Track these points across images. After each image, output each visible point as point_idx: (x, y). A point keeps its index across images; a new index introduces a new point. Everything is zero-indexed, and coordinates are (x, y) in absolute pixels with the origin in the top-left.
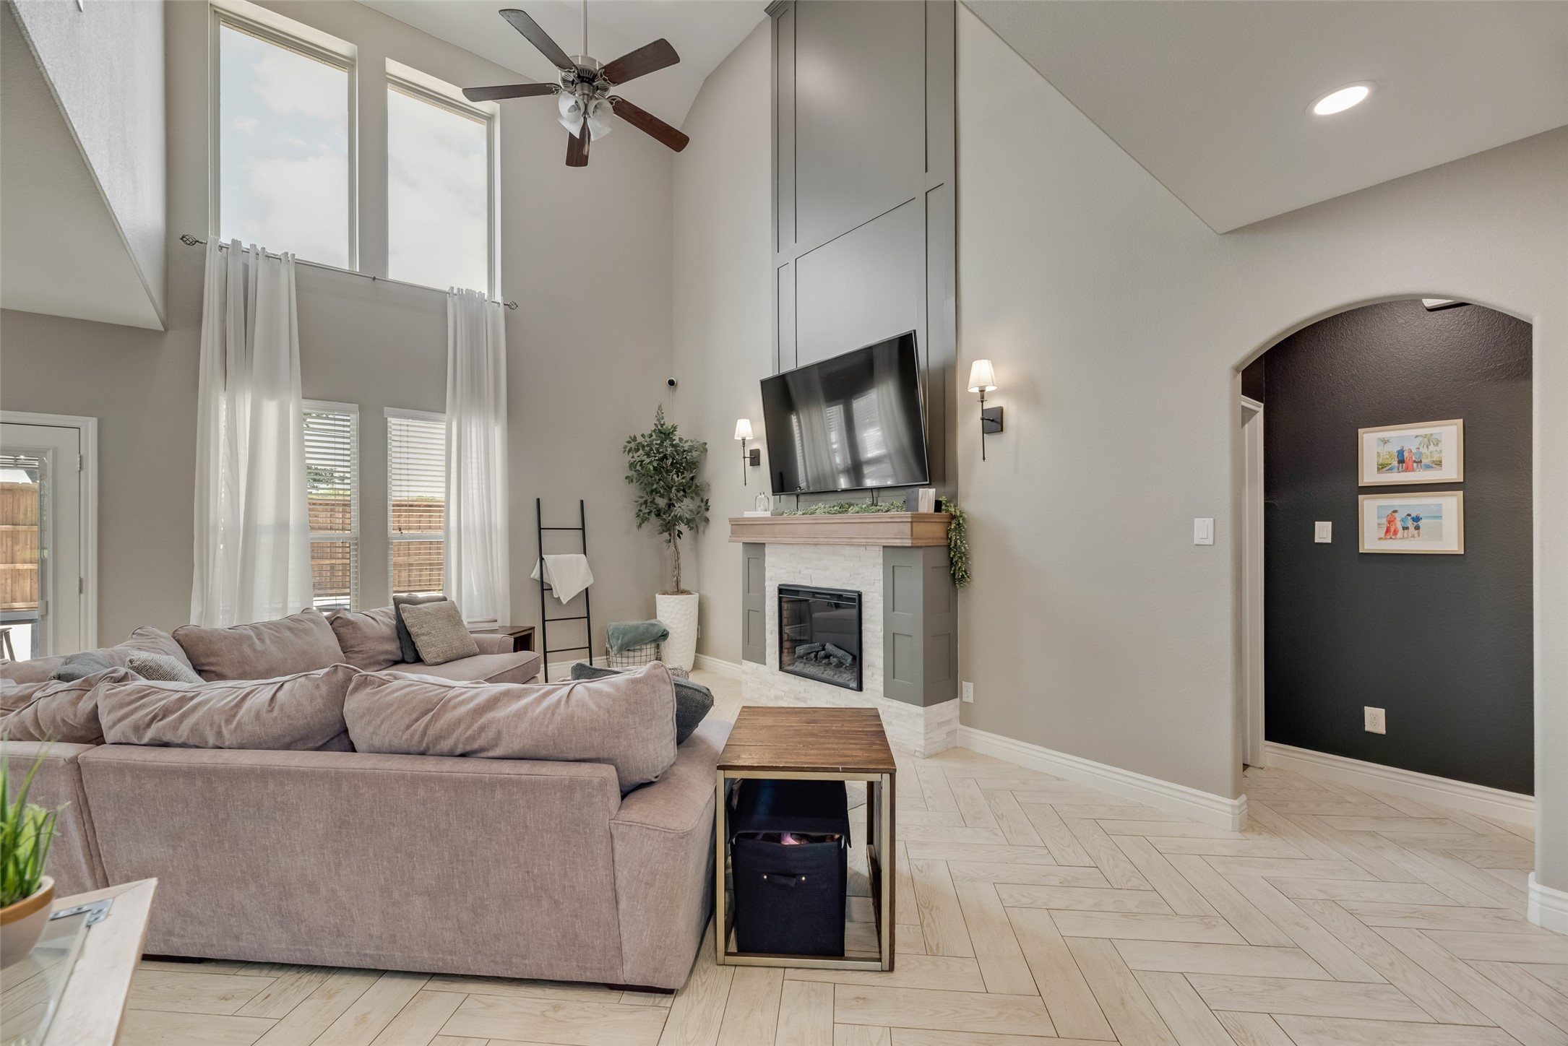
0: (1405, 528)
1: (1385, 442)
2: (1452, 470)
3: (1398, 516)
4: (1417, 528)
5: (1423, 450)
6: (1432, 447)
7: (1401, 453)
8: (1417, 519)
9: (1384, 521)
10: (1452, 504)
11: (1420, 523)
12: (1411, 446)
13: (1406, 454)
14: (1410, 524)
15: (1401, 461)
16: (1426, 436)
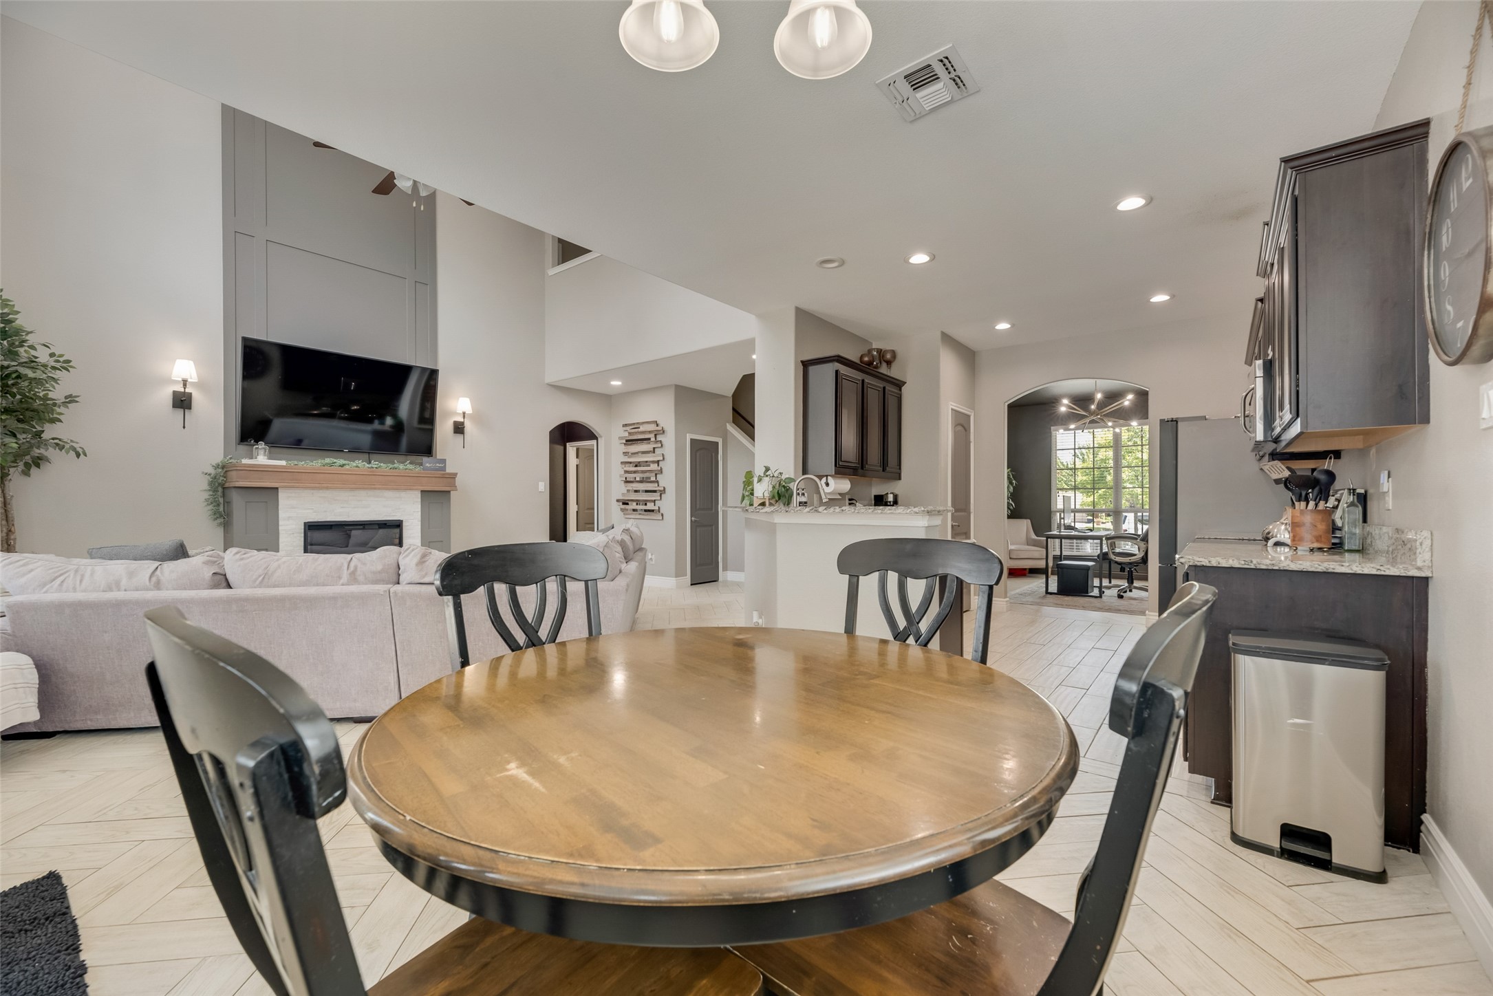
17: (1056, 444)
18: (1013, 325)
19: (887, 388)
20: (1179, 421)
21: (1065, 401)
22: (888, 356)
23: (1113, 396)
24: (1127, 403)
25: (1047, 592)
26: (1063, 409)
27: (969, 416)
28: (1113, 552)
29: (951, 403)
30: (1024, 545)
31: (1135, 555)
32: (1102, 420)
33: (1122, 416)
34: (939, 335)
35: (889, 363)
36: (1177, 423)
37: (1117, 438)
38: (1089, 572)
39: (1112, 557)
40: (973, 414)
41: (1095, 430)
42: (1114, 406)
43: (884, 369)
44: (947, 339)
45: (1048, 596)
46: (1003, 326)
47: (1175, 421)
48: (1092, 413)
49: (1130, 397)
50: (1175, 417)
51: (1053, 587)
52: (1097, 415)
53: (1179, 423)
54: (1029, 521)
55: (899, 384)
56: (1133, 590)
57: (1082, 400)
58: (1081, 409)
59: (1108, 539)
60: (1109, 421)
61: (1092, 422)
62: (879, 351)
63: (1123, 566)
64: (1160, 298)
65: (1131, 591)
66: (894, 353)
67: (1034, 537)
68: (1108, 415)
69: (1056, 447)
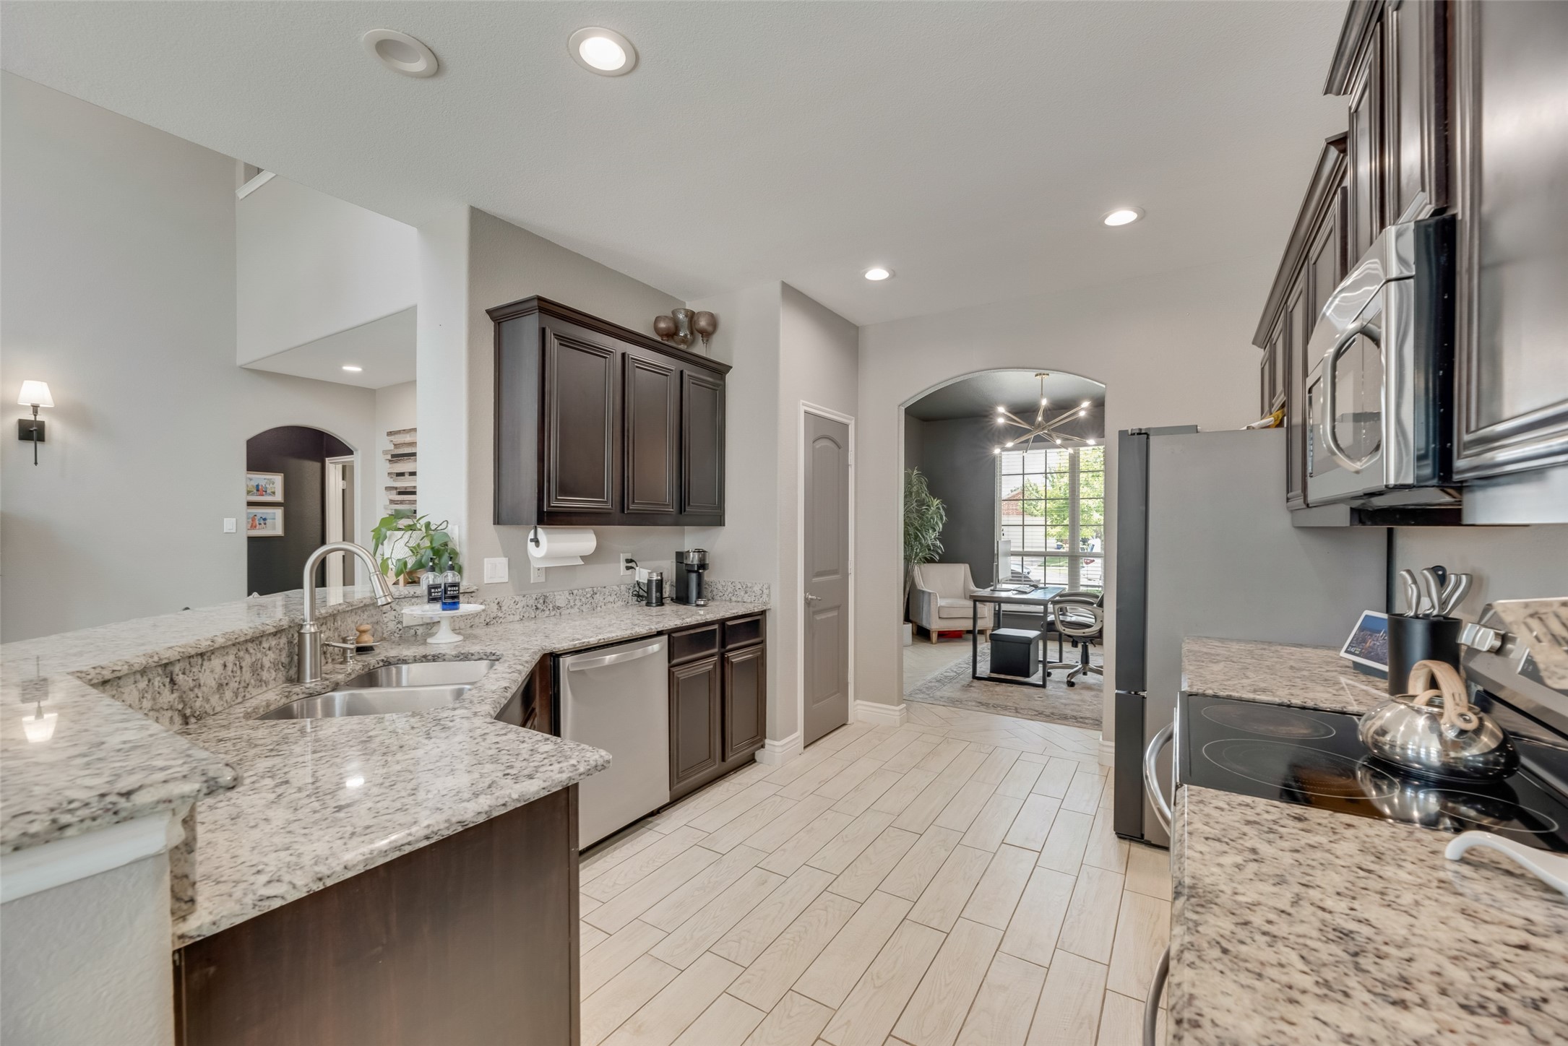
0: (260, 524)
1: (251, 479)
2: (279, 497)
3: (257, 518)
4: (265, 524)
5: (268, 486)
6: (271, 485)
7: (258, 486)
8: (265, 519)
9: (250, 520)
10: (279, 512)
11: (266, 522)
12: (262, 483)
13: (260, 487)
14: (262, 522)
15: (258, 490)
16: (268, 479)
17: (1001, 468)
18: (893, 275)
19: (686, 373)
20: (1151, 433)
21: (1001, 409)
22: (703, 323)
23: (1062, 406)
24: (1082, 414)
25: (975, 677)
26: (1001, 421)
27: (846, 426)
28: (1062, 622)
29: (802, 401)
30: (960, 598)
31: (1089, 626)
32: (1050, 436)
33: (1076, 431)
34: (777, 288)
35: (707, 335)
36: (1148, 438)
37: (1074, 461)
38: (1031, 646)
39: (1060, 628)
40: (853, 422)
41: (1048, 451)
42: (1064, 418)
43: (699, 349)
44: (792, 295)
45: (976, 683)
46: (877, 274)
47: (1144, 434)
48: (1039, 426)
49: (1086, 404)
50: (1144, 426)
51: (984, 668)
52: (1043, 429)
53: (1151, 438)
54: (967, 566)
55: (720, 371)
56: (1089, 673)
57: (1024, 411)
58: (1023, 420)
59: (1054, 603)
60: (1058, 437)
61: (1038, 439)
62: (692, 316)
63: (1075, 639)
64: (1121, 217)
65: (1085, 674)
66: (714, 322)
67: (972, 587)
68: (1057, 430)
69: (1001, 472)
